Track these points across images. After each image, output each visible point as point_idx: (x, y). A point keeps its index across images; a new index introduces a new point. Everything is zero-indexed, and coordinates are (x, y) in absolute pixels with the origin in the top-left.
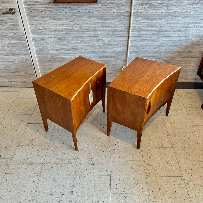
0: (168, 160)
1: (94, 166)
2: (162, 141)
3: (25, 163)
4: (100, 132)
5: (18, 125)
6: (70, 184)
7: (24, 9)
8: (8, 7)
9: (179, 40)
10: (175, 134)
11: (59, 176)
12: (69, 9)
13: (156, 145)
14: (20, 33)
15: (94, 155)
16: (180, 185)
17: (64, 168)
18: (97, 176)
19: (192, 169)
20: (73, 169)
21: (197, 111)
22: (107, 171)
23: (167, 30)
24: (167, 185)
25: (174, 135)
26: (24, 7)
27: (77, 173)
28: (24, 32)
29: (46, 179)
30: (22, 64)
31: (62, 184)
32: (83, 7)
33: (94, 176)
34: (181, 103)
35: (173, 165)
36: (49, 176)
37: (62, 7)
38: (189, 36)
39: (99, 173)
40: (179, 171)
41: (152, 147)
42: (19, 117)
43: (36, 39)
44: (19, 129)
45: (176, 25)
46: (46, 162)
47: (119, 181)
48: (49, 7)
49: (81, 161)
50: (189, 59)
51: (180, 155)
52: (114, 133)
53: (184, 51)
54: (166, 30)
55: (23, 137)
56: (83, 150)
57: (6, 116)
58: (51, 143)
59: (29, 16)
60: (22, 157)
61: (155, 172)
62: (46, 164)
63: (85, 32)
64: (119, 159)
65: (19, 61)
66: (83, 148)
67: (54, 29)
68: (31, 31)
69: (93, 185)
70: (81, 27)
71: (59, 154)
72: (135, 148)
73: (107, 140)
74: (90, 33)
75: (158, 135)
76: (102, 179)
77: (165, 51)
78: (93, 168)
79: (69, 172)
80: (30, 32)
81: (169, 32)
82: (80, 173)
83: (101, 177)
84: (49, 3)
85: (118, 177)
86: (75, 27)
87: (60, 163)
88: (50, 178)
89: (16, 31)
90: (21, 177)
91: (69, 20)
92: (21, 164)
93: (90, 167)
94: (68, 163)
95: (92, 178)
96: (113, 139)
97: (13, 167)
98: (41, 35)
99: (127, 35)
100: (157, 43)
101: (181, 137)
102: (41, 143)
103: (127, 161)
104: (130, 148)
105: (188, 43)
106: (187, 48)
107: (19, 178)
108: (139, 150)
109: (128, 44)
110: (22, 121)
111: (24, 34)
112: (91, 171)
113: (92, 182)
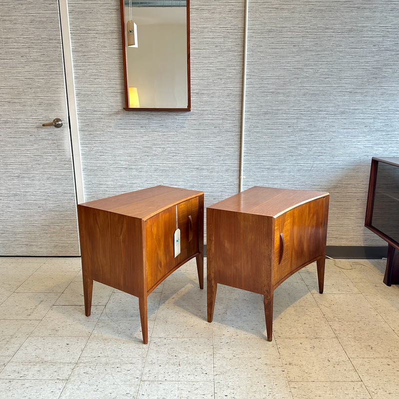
0: (329, 356)
1: (179, 367)
2: (316, 329)
3: (39, 362)
4: (193, 317)
5: (34, 307)
6: (129, 395)
7: (77, 121)
8: (53, 117)
9: (322, 169)
10: (339, 319)
11: (107, 383)
12: (147, 121)
13: (304, 335)
14: (63, 157)
15: (180, 351)
16: (359, 395)
17: (119, 369)
18: (186, 383)
19: (381, 371)
20: (138, 371)
21: (377, 288)
22: (207, 375)
23: (301, 153)
24: (331, 396)
25: (337, 320)
26: (77, 117)
27: (145, 378)
28: (71, 155)
29: (80, 387)
30: (59, 210)
31: (112, 395)
32: (168, 119)
33: (179, 383)
34: (346, 277)
35: (340, 363)
36: (86, 382)
37: (136, 118)
38: (339, 162)
39: (192, 378)
40: (354, 374)
41: (297, 338)
42: (36, 296)
43: (89, 168)
44: (34, 313)
45: (314, 145)
46: (83, 361)
47: (232, 391)
48: (115, 118)
49: (153, 360)
50: (347, 202)
51: (353, 348)
52: (220, 319)
53: (335, 187)
54: (299, 152)
55: (40, 324)
56: (159, 344)
57: (12, 295)
58: (95, 332)
59: (83, 131)
60: (33, 354)
61: (306, 375)
62: (81, 365)
63: (171, 157)
64: (231, 356)
65: (53, 205)
66: (159, 340)
67: (121, 152)
68: (83, 154)
69: (177, 396)
70: (164, 148)
71: (110, 349)
72: (263, 340)
73: (208, 328)
74: (178, 158)
75: (307, 321)
76: (197, 387)
77: (303, 187)
78: (178, 371)
79: (129, 376)
80: (81, 156)
81: (305, 156)
82: (151, 378)
83: (195, 384)
84: (117, 113)
85: (230, 383)
86: (155, 149)
87: (111, 362)
88: (88, 386)
89: (58, 154)
90: (27, 385)
91: (146, 138)
92: (32, 364)
93: (173, 369)
94: (127, 362)
95: (177, 386)
96: (218, 326)
97: (13, 369)
98: (98, 162)
99: (237, 162)
100: (287, 174)
101: (351, 323)
102: (75, 333)
103: (247, 359)
104: (253, 340)
105: (339, 173)
106: (340, 182)
107: (24, 386)
108: (271, 343)
109: (240, 175)
110: (42, 301)
111: (70, 158)
112: (174, 375)
113: (177, 393)
